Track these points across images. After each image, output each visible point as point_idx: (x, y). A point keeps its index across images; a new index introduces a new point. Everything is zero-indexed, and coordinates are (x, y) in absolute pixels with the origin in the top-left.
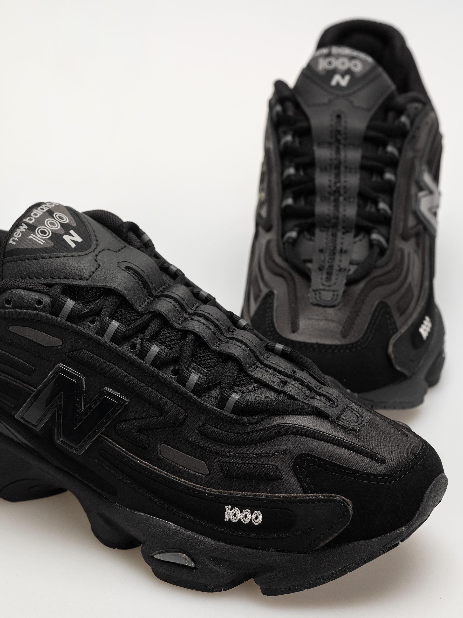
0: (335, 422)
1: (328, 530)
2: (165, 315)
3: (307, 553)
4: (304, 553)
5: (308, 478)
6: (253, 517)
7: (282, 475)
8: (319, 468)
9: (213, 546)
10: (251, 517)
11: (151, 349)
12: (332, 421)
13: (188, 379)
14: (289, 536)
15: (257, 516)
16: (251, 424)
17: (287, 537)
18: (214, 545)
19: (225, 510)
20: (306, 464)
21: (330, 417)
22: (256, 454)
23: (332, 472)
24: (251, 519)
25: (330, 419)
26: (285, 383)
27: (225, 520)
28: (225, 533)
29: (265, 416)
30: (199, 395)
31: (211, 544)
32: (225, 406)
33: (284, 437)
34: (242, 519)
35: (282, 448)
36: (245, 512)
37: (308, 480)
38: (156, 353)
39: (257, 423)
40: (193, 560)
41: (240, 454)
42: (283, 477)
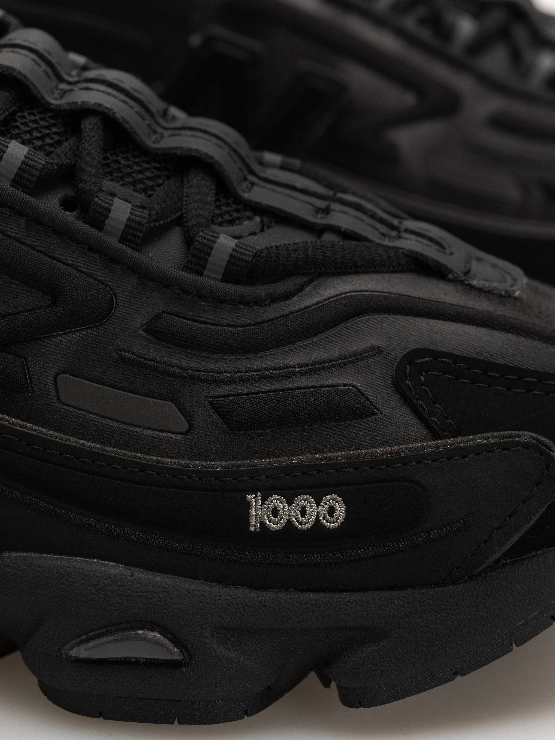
0: (462, 282)
1: (510, 517)
2: (23, 78)
3: (462, 583)
4: (453, 583)
5: (437, 405)
6: (323, 509)
7: (374, 406)
8: (457, 379)
9: (225, 600)
10: (318, 512)
11: (9, 149)
12: (456, 281)
13: (109, 210)
14: (417, 546)
15: (333, 506)
16: (274, 299)
17: (410, 548)
18: (227, 596)
19: (248, 505)
20: (426, 373)
21: (450, 271)
22: (300, 366)
23: (490, 386)
24: (317, 517)
25: (450, 276)
26: (327, 211)
27: (252, 529)
28: (252, 563)
29: (305, 279)
30: (137, 248)
31: (219, 596)
32: (204, 267)
33: (360, 321)
34: (294, 519)
35: (359, 346)
36: (301, 501)
37: (440, 409)
38: (23, 158)
39: (287, 297)
40: (176, 641)
41: (261, 370)
42: (377, 409)
